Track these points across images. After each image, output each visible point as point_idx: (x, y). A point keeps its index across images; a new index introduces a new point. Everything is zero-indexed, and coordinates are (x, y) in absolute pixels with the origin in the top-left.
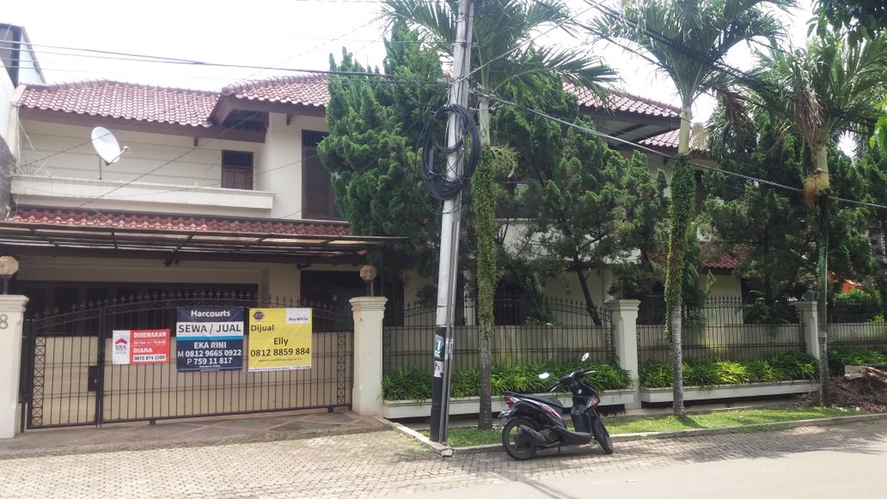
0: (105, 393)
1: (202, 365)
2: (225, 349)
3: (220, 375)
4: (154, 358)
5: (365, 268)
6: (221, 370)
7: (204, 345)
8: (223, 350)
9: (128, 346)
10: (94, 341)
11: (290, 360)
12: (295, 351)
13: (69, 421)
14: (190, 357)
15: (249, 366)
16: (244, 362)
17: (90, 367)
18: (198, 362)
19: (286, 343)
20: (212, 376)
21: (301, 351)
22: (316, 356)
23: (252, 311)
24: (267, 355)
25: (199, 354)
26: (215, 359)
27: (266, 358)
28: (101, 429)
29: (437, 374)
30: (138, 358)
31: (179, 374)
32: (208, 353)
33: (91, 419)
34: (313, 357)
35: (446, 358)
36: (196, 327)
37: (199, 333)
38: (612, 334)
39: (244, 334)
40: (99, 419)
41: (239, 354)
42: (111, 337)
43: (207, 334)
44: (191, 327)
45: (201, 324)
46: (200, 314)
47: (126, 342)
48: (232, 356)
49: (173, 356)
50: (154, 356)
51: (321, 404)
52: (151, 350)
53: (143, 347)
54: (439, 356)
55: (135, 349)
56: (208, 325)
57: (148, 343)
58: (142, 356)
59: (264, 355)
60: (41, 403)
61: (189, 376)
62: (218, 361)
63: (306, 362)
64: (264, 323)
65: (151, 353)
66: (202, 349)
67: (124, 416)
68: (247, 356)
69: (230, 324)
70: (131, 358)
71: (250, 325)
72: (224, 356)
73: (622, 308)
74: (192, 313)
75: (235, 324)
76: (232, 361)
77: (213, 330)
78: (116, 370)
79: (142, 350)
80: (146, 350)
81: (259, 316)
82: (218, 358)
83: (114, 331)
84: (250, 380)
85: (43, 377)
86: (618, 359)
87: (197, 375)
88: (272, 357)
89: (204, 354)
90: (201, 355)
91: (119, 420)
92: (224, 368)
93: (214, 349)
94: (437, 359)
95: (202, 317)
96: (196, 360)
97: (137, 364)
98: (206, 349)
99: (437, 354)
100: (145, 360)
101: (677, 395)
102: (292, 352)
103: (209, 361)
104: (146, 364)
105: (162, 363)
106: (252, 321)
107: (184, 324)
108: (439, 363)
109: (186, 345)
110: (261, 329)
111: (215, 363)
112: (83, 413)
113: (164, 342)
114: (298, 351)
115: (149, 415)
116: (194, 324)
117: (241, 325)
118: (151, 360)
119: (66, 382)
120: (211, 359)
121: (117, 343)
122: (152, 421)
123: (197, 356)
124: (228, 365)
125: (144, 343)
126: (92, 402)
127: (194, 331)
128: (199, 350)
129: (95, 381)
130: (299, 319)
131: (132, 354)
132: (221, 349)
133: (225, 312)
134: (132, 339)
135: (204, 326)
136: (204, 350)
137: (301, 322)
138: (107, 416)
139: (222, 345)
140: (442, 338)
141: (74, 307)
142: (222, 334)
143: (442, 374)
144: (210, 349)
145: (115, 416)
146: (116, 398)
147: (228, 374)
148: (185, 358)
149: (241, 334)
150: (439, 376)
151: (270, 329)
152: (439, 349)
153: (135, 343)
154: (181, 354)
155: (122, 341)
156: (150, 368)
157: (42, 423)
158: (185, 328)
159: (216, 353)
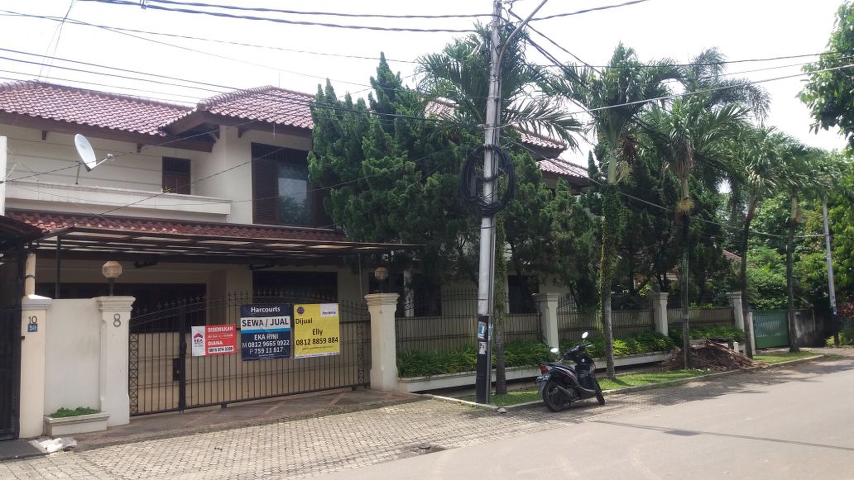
0: (186, 382)
1: (261, 354)
2: (278, 340)
3: (274, 361)
4: (225, 349)
5: (379, 269)
6: (275, 358)
7: (261, 337)
8: (276, 340)
9: (204, 340)
10: (177, 336)
11: (324, 347)
12: (327, 340)
13: (159, 408)
14: (251, 348)
15: (295, 353)
16: (292, 350)
17: (174, 360)
18: (258, 351)
19: (321, 333)
20: (268, 362)
21: (331, 340)
22: (343, 344)
23: (296, 307)
24: (309, 344)
25: (258, 344)
26: (270, 349)
27: (308, 346)
28: (183, 414)
29: (482, 351)
30: (211, 350)
31: (244, 362)
32: (265, 344)
33: (176, 406)
34: (341, 345)
35: (489, 339)
36: (255, 321)
37: (258, 326)
38: (540, 320)
39: (291, 326)
40: (182, 405)
41: (288, 344)
42: (190, 331)
43: (264, 328)
44: (251, 322)
45: (259, 319)
46: (258, 310)
47: (202, 337)
48: (283, 346)
49: (239, 347)
50: (224, 347)
51: (347, 384)
52: (221, 343)
53: (215, 341)
54: (483, 338)
55: (209, 342)
56: (264, 319)
57: (220, 336)
58: (215, 348)
59: (306, 344)
60: (136, 393)
61: (251, 363)
62: (273, 350)
63: (335, 349)
64: (305, 317)
65: (221, 345)
66: (260, 340)
67: (201, 402)
68: (294, 345)
69: (280, 318)
70: (207, 350)
71: (295, 318)
72: (277, 346)
73: (548, 299)
74: (252, 309)
75: (284, 318)
76: (283, 350)
77: (268, 323)
78: (194, 361)
79: (214, 343)
80: (218, 343)
81: (301, 311)
82: (273, 347)
83: (192, 327)
84: (296, 366)
85: (137, 369)
86: (546, 339)
87: (257, 362)
88: (312, 345)
89: (262, 345)
90: (260, 346)
91: (198, 406)
92: (277, 356)
93: (269, 340)
94: (482, 341)
95: (259, 313)
96: (256, 349)
97: (211, 355)
98: (263, 340)
99: (481, 336)
100: (218, 352)
101: (610, 363)
102: (325, 341)
103: (265, 351)
104: (217, 355)
105: (230, 353)
106: (297, 316)
107: (246, 319)
108: (483, 343)
109: (248, 337)
110: (303, 322)
111: (270, 352)
112: (169, 401)
113: (232, 335)
114: (330, 339)
115: (221, 400)
116: (254, 319)
117: (288, 318)
118: (222, 351)
119: (156, 374)
120: (267, 349)
121: (195, 337)
122: (224, 405)
123: (256, 346)
124: (279, 353)
125: (217, 336)
126: (177, 390)
127: (254, 325)
128: (258, 341)
129: (178, 372)
130: (330, 313)
131: (207, 346)
132: (275, 340)
133: (276, 308)
134: (207, 333)
135: (261, 320)
136: (262, 341)
137: (332, 315)
138: (188, 402)
139: (275, 337)
140: (485, 324)
141: (159, 306)
142: (275, 327)
143: (486, 352)
144: (266, 340)
145: (195, 403)
146: (195, 386)
147: (280, 360)
148: (248, 349)
149: (288, 326)
150: (484, 353)
151: (310, 321)
152: (483, 332)
153: (210, 337)
154: (245, 345)
155: (199, 335)
156: (221, 358)
157: (138, 411)
158: (246, 322)
159: (271, 344)
